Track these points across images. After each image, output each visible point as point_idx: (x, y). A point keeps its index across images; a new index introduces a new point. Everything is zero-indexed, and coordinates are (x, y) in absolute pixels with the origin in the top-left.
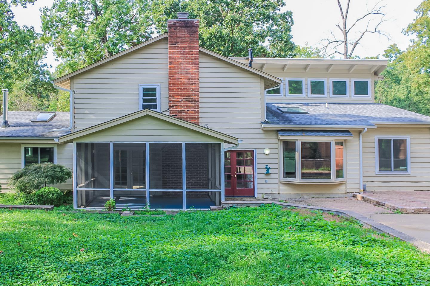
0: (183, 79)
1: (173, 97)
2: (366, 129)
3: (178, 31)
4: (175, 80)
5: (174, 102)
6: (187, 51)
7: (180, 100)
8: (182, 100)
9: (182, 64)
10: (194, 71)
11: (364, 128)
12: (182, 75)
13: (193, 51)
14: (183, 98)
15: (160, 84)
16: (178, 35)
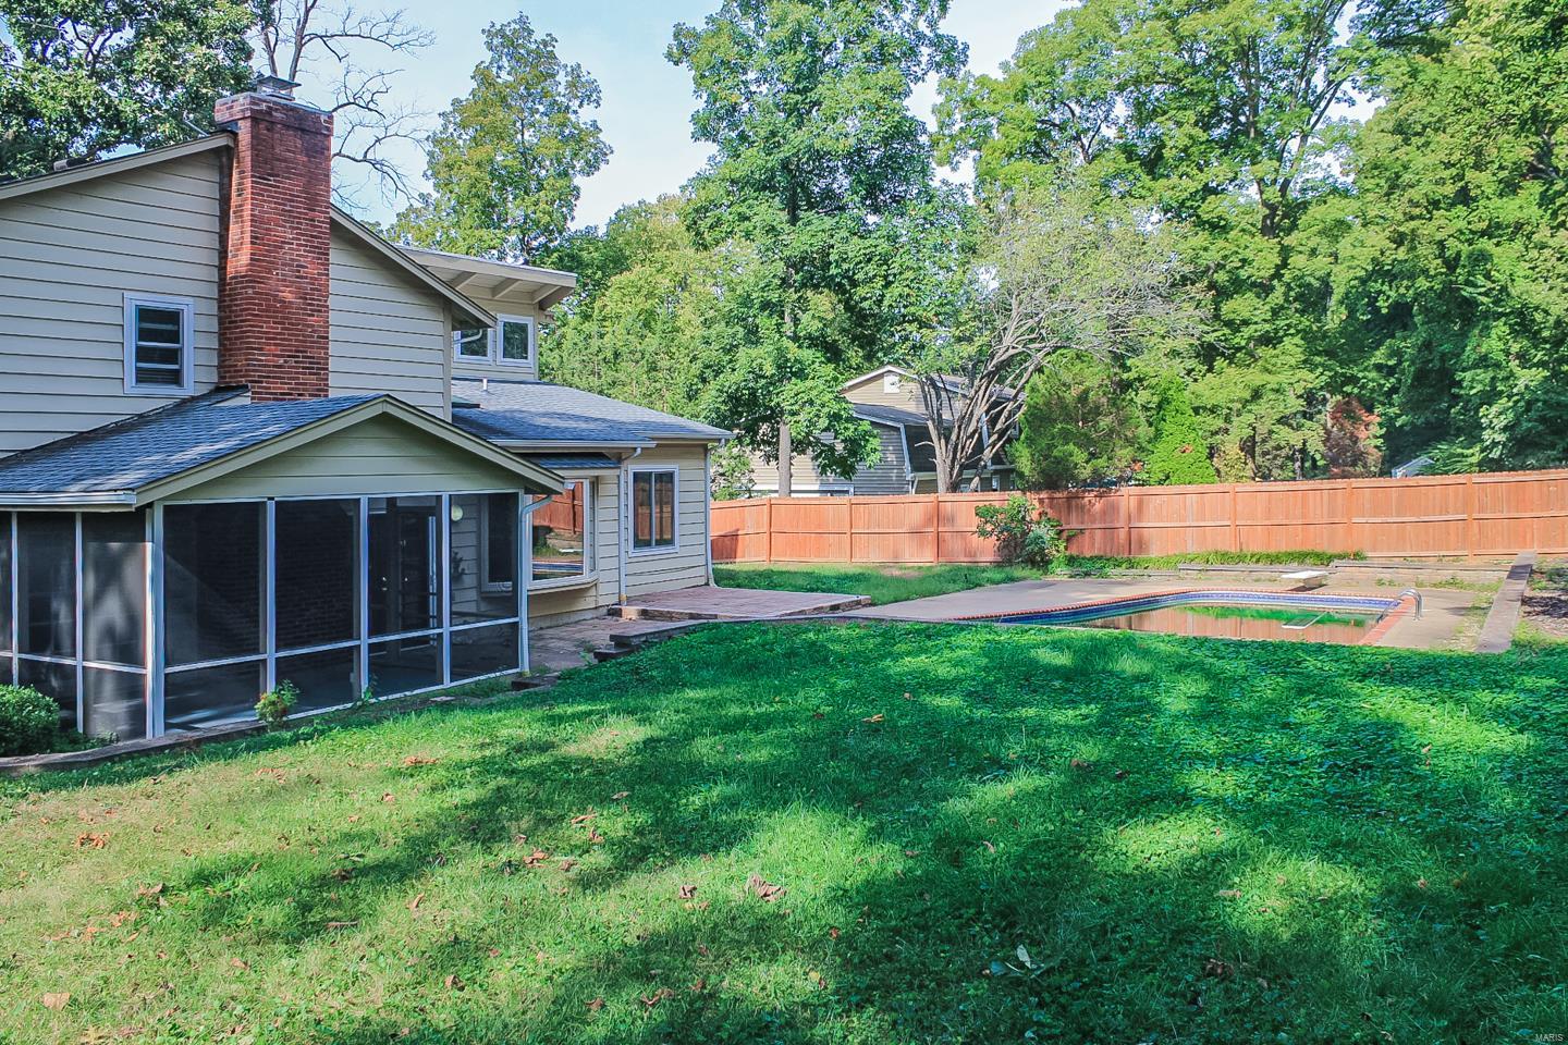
0: (288, 296)
1: (261, 349)
2: (639, 450)
3: (277, 136)
4: (267, 294)
5: (265, 366)
6: (300, 208)
7: (281, 361)
8: (286, 362)
9: (287, 246)
10: (319, 274)
11: (635, 449)
12: (285, 280)
13: (314, 210)
14: (289, 356)
15: (191, 299)
16: (277, 151)
